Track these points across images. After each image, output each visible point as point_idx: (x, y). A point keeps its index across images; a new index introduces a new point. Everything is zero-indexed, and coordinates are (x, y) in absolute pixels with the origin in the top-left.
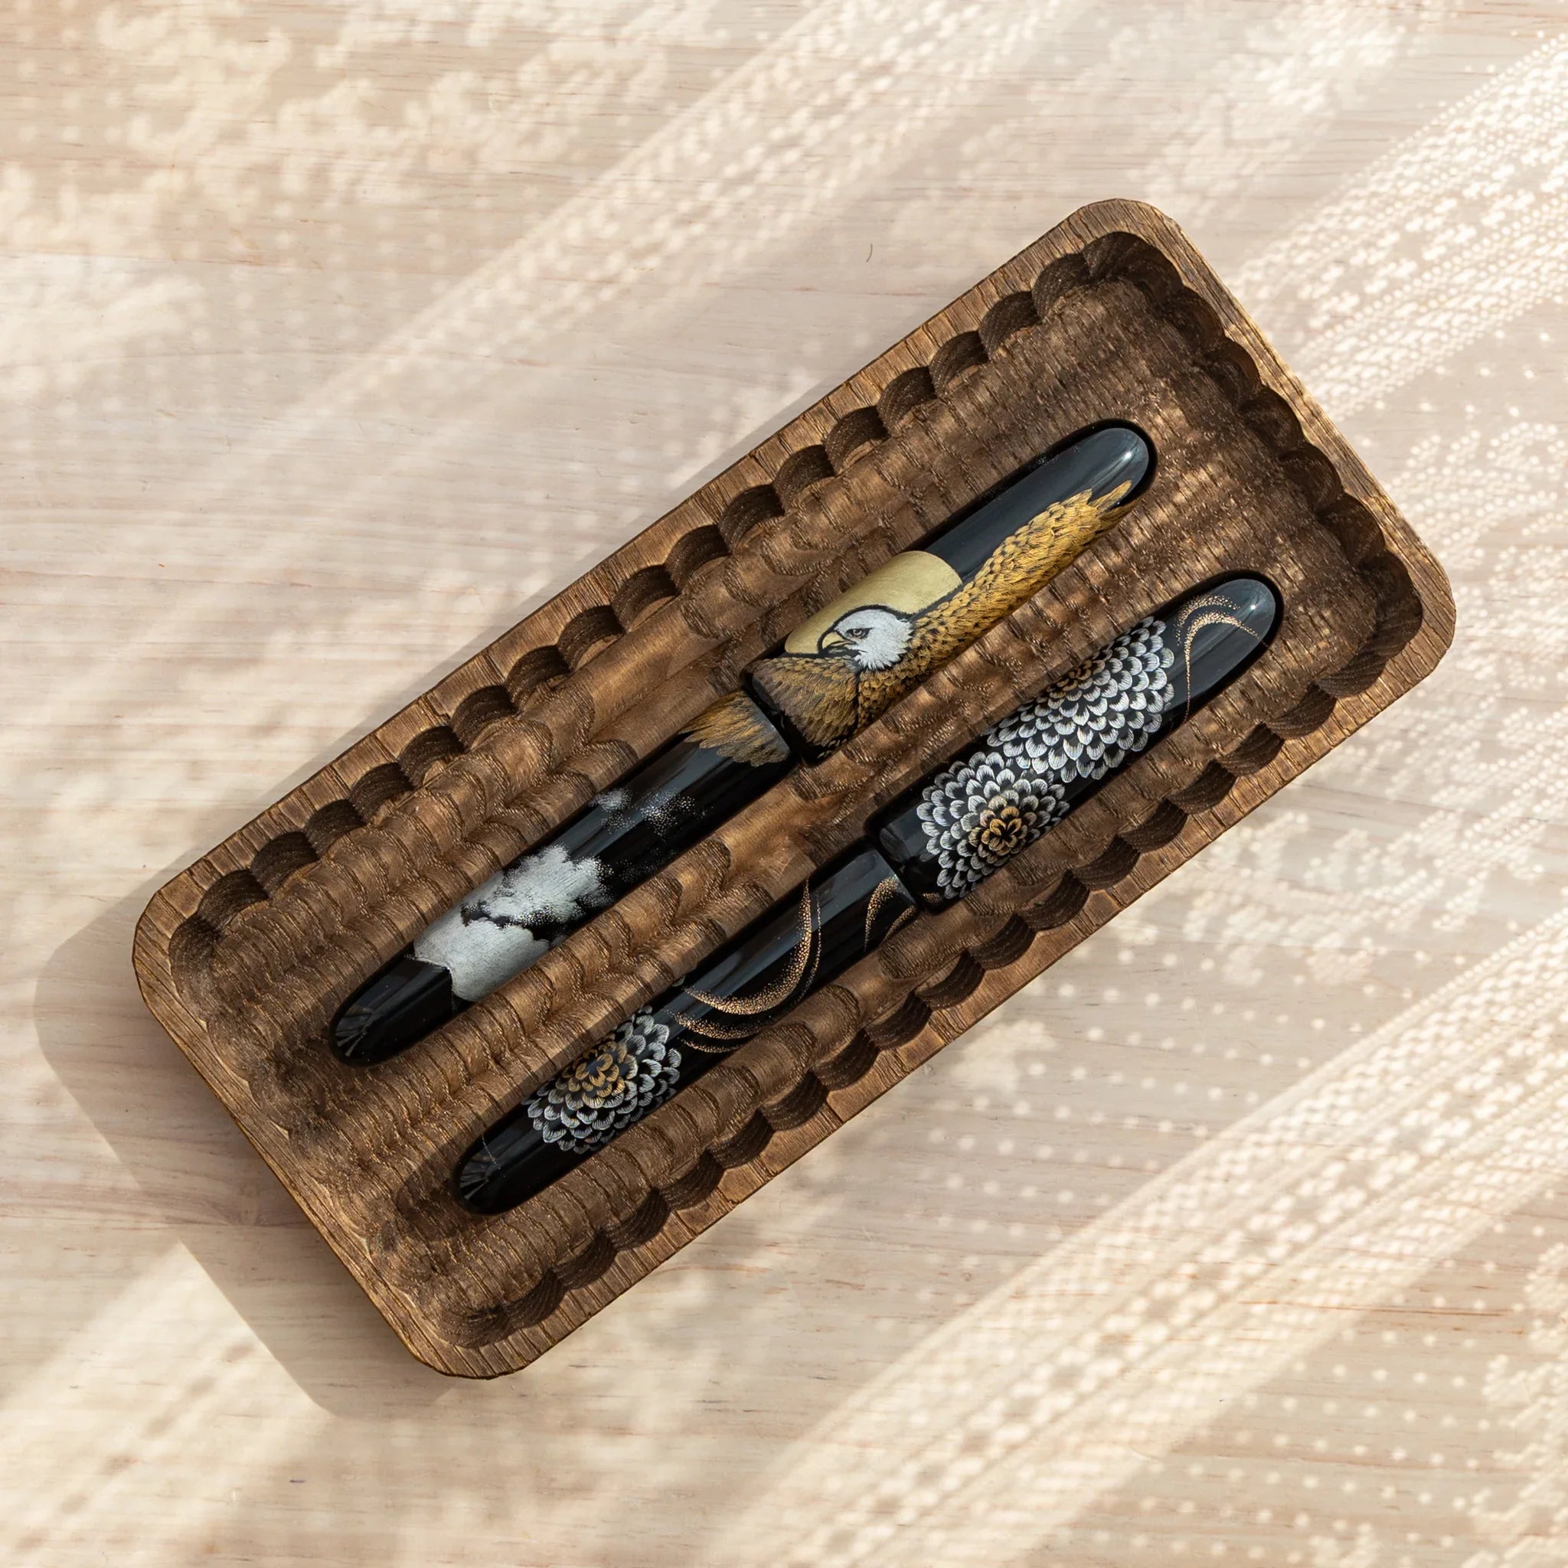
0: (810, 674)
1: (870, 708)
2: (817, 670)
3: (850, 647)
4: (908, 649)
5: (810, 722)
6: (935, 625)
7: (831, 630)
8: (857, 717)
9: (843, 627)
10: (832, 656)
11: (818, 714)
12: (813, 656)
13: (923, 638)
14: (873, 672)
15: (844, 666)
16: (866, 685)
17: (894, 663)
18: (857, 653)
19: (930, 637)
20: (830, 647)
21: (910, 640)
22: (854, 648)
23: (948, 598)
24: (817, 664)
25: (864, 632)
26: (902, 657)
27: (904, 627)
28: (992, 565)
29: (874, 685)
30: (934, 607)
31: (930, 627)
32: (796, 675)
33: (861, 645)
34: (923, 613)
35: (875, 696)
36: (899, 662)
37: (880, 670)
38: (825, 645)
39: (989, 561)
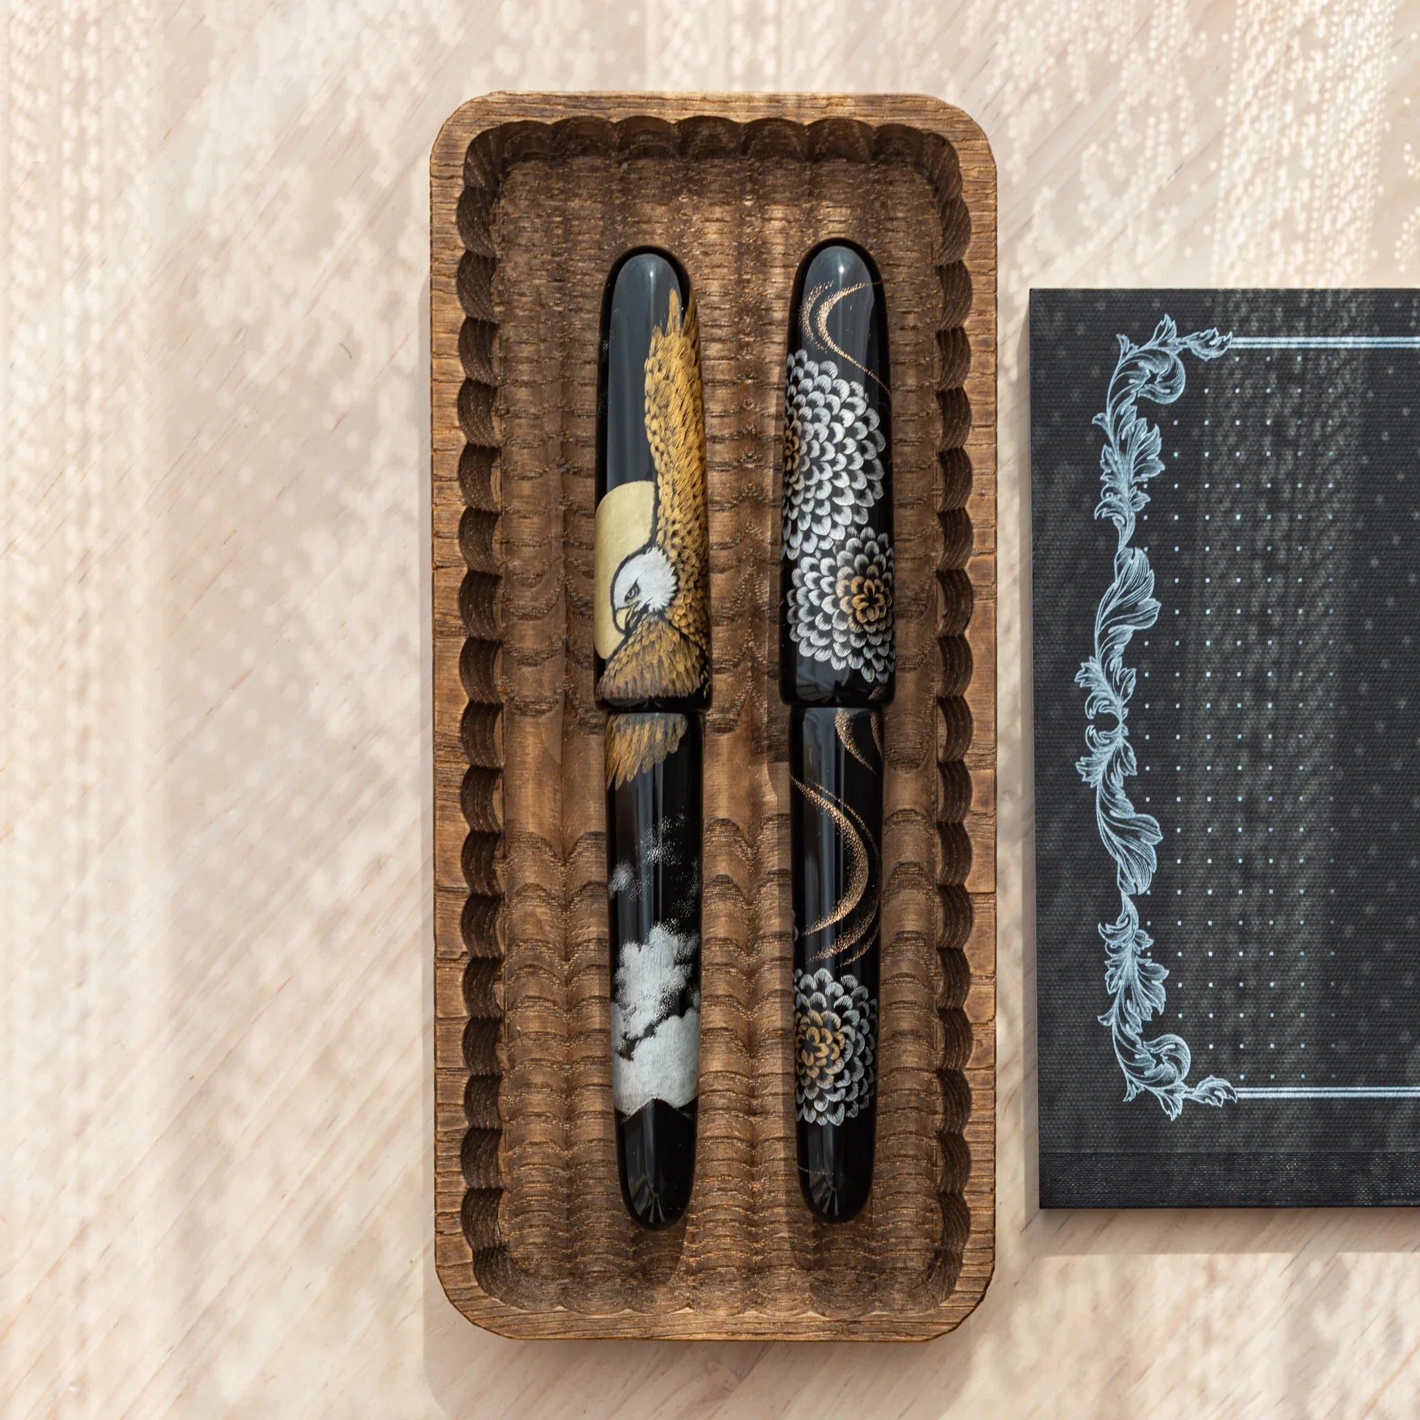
0: (637, 654)
1: (697, 629)
2: (637, 647)
3: (638, 608)
4: (673, 564)
5: (673, 683)
6: (671, 530)
7: (615, 613)
8: (696, 644)
9: (620, 601)
10: (635, 627)
11: (671, 672)
12: (625, 641)
13: (673, 546)
14: (670, 605)
15: (650, 624)
16: (677, 618)
17: (676, 584)
18: (646, 607)
19: (677, 540)
20: (627, 624)
21: (668, 558)
22: (641, 606)
23: (658, 502)
24: (633, 644)
25: (635, 588)
26: (676, 573)
27: (654, 554)
28: (657, 449)
29: (681, 612)
30: (656, 520)
31: (670, 534)
32: (630, 667)
33: (643, 598)
34: (654, 532)
35: (691, 619)
36: (678, 579)
37: (673, 599)
38: (622, 626)
39: (653, 449)
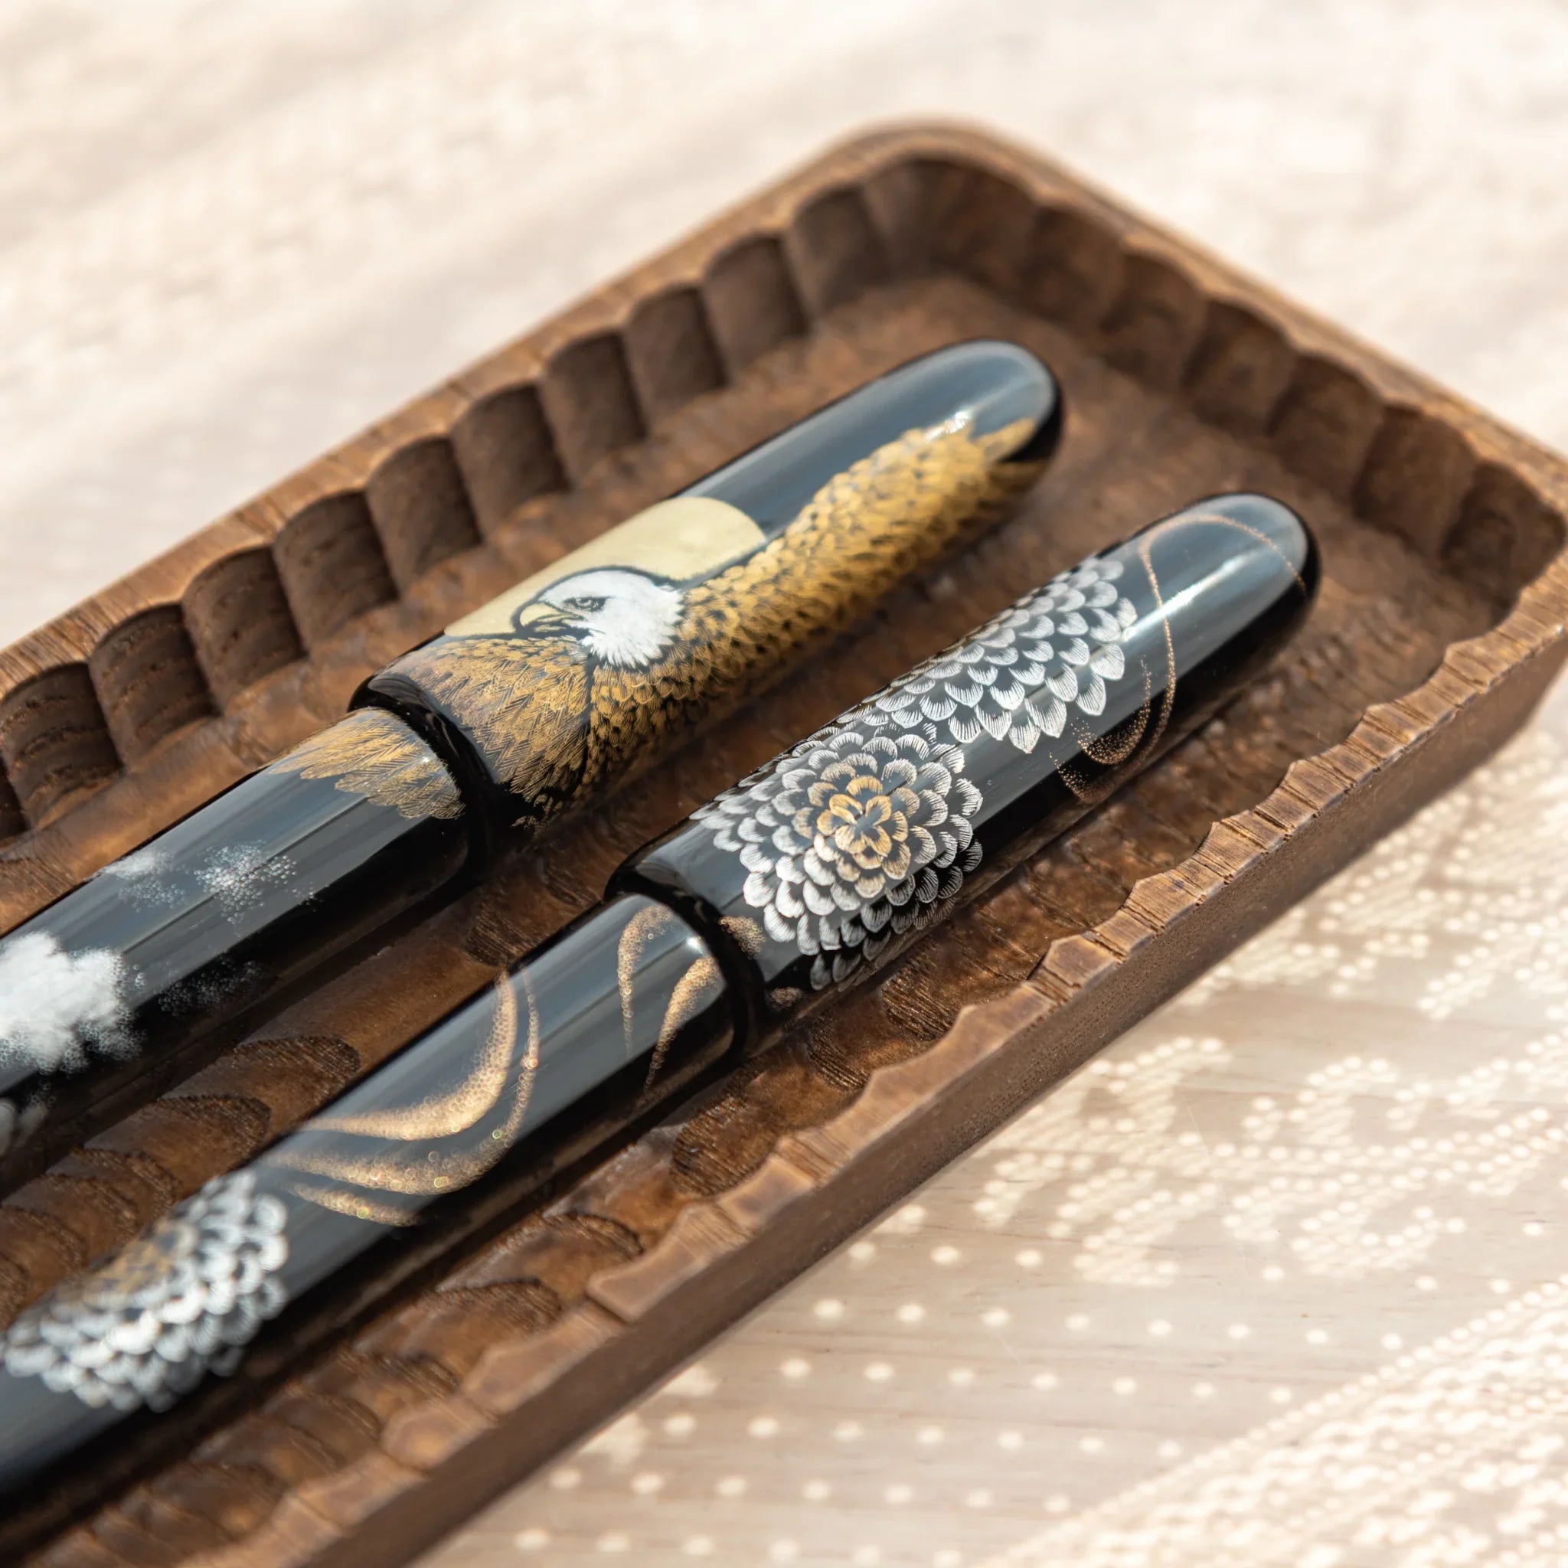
0: (505, 662)
1: (607, 742)
2: (516, 656)
3: (573, 624)
4: (675, 639)
5: (508, 744)
6: (721, 604)
7: (534, 601)
8: (586, 755)
9: (557, 596)
10: (542, 636)
11: (521, 729)
12: (506, 637)
13: (700, 623)
14: (616, 669)
15: (565, 653)
16: (604, 691)
17: (652, 662)
18: (583, 633)
19: (711, 624)
20: (535, 624)
21: (678, 624)
22: (580, 625)
23: (744, 561)
24: (514, 648)
25: (598, 603)
26: (666, 650)
27: (669, 601)
28: (814, 516)
29: (617, 695)
30: (719, 574)
31: (714, 606)
32: (479, 663)
33: (591, 621)
34: (699, 581)
35: (616, 719)
36: (660, 661)
37: (627, 667)
38: (526, 619)
39: (808, 510)
